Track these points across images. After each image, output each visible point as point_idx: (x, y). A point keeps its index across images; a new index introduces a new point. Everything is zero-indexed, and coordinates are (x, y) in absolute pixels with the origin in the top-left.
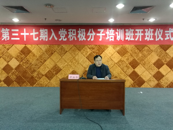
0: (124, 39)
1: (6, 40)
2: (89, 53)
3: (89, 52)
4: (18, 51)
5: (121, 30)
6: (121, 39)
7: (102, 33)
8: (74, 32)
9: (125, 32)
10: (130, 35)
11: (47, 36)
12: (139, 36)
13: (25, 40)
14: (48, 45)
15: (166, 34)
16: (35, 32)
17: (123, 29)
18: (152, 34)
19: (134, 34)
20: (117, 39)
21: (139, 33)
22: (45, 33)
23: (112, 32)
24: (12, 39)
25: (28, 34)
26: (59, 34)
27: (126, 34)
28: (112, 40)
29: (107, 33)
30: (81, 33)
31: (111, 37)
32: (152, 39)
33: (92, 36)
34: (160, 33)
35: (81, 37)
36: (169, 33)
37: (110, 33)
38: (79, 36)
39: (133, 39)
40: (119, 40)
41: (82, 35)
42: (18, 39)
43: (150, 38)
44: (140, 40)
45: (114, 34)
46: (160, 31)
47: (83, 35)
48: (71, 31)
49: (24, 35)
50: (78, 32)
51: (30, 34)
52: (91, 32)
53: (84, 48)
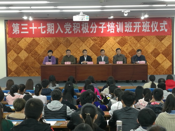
0: (124, 31)
1: (16, 34)
2: (92, 45)
3: (92, 43)
4: (27, 44)
5: (121, 23)
6: (121, 31)
7: (104, 26)
8: (78, 25)
9: (124, 25)
10: (128, 27)
11: (53, 30)
12: (137, 28)
13: (33, 33)
14: (54, 38)
15: (161, 26)
16: (42, 26)
17: (122, 22)
18: (149, 26)
19: (133, 26)
20: (117, 31)
21: (137, 25)
22: (52, 27)
23: (112, 25)
24: (22, 32)
25: (36, 28)
26: (65, 27)
27: (125, 26)
28: (112, 32)
29: (108, 26)
30: (84, 26)
31: (111, 29)
32: (148, 31)
33: (94, 29)
34: (156, 25)
35: (84, 29)
36: (163, 25)
37: (111, 26)
38: (82, 29)
39: (132, 31)
40: (119, 32)
41: (85, 28)
42: (27, 32)
43: (147, 30)
44: (138, 32)
45: (114, 27)
46: (156, 24)
47: (87, 28)
48: (76, 25)
49: (32, 29)
50: (82, 25)
51: (37, 28)
52: (94, 26)
53: (87, 40)
